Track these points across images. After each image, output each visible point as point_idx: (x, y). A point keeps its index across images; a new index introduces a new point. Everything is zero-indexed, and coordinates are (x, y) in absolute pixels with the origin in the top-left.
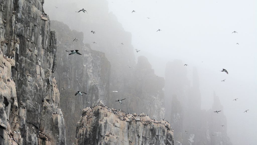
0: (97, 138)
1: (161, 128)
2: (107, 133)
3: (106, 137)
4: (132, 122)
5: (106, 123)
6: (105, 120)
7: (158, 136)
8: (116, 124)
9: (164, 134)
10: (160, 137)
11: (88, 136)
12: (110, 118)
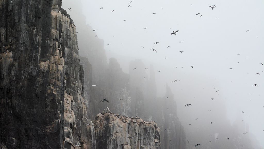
0: (108, 136)
1: (151, 127)
2: (115, 132)
3: (114, 135)
4: (131, 123)
5: (114, 125)
6: (113, 123)
7: (149, 133)
8: (121, 125)
9: (153, 131)
10: (150, 133)
11: (101, 134)
12: (116, 121)
